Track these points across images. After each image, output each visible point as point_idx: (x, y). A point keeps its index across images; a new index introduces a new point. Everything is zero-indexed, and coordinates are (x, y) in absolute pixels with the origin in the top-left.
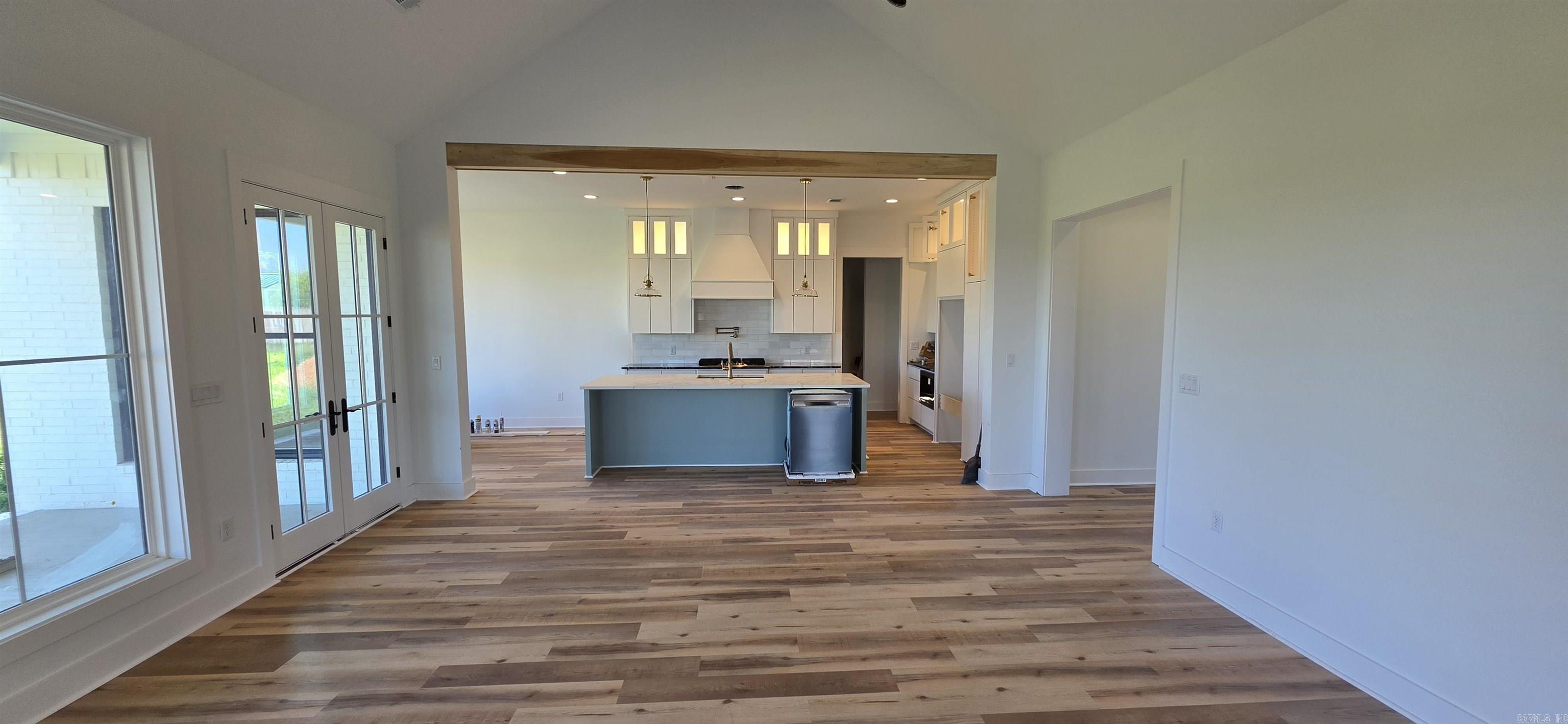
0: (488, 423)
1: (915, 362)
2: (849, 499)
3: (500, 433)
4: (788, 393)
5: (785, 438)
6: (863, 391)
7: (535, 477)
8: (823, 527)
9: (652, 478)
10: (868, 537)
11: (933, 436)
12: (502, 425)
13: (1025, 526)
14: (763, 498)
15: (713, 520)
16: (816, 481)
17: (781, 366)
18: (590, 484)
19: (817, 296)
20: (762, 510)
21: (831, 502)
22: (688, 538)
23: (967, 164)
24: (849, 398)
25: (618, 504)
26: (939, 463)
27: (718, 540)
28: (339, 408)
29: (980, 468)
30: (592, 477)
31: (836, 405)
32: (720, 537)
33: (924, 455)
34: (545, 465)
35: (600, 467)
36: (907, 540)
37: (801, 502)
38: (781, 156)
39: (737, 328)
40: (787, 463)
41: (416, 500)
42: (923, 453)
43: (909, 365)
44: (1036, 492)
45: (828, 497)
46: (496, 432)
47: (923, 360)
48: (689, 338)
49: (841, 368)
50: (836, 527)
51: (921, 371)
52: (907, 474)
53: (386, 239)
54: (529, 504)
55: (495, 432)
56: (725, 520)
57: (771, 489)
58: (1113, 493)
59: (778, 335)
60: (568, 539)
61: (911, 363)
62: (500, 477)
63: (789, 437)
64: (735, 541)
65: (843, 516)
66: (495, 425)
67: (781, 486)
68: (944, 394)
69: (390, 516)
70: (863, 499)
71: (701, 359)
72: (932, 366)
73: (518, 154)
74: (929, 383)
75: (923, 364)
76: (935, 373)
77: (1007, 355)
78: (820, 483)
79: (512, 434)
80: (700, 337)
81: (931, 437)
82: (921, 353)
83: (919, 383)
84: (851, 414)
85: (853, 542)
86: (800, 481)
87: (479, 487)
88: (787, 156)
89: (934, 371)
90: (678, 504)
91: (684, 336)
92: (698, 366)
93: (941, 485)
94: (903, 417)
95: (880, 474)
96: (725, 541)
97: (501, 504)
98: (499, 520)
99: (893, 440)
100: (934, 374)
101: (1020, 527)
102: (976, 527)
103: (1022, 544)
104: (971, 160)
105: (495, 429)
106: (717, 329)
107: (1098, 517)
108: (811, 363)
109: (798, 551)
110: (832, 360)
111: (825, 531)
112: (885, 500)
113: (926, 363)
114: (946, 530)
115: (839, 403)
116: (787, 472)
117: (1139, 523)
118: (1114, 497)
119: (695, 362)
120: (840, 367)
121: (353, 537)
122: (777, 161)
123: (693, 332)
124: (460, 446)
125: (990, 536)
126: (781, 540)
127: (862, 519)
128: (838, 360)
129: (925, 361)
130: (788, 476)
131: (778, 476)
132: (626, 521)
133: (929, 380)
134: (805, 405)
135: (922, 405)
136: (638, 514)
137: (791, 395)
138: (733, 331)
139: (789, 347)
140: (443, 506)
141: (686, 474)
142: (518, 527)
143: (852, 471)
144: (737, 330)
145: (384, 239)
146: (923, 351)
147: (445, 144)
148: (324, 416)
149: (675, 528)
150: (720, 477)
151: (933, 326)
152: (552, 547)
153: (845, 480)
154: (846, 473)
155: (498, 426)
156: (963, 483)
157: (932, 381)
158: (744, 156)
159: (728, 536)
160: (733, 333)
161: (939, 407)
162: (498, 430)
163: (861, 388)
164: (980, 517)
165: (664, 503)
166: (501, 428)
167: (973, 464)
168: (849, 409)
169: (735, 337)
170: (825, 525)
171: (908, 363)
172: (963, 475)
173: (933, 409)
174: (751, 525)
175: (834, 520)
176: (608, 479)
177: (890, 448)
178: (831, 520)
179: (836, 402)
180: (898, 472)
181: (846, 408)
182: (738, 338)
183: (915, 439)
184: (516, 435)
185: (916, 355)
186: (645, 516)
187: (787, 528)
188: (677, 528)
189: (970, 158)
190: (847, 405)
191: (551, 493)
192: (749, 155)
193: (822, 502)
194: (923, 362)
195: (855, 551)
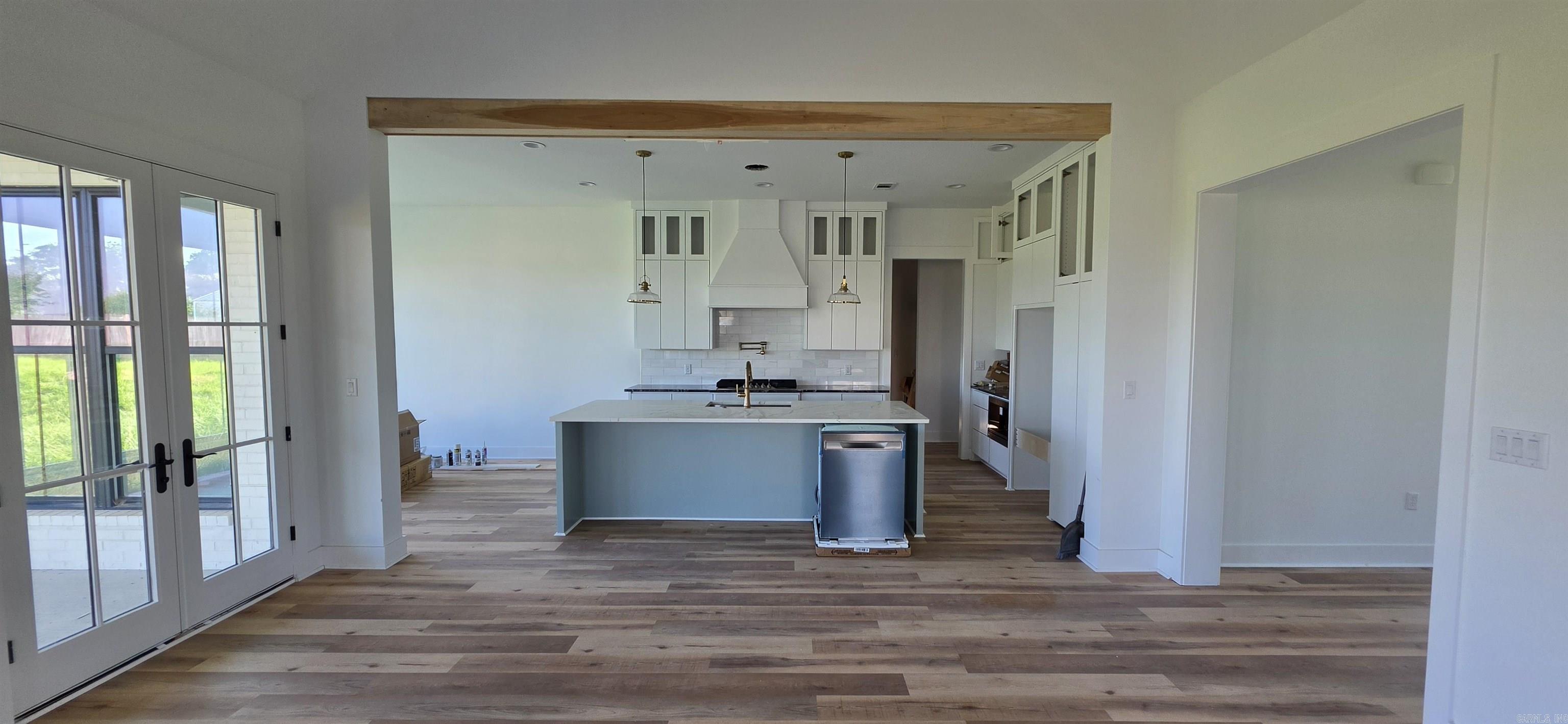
0: (468, 454)
1: (980, 386)
2: (900, 583)
3: (482, 466)
4: (820, 429)
5: (816, 486)
6: (919, 427)
7: (495, 532)
8: (864, 638)
9: (641, 538)
10: (931, 662)
11: (1006, 480)
12: (485, 456)
13: (1173, 645)
14: (781, 578)
15: (704, 618)
16: (855, 550)
17: (816, 390)
18: (558, 546)
19: (860, 303)
20: (777, 600)
21: (875, 588)
22: (660, 654)
23: (1069, 117)
24: (901, 438)
25: (582, 583)
26: (1021, 522)
27: (704, 660)
28: (175, 453)
29: (1083, 536)
30: (564, 535)
31: (881, 447)
32: (708, 653)
33: (997, 509)
34: (514, 513)
35: (580, 518)
36: (993, 672)
37: (833, 587)
38: (809, 109)
39: (765, 343)
40: (817, 520)
41: (323, 568)
42: (997, 506)
43: (973, 389)
44: (1168, 578)
45: (872, 578)
46: (478, 464)
47: (991, 383)
48: (708, 354)
49: (890, 393)
50: (883, 639)
51: (990, 397)
52: (977, 540)
53: (279, 222)
54: (464, 579)
55: (476, 465)
56: (722, 617)
57: (793, 561)
58: (1283, 583)
59: (814, 351)
60: (490, 649)
61: (977, 387)
62: (448, 530)
63: (819, 488)
64: (729, 663)
65: (893, 617)
66: (476, 456)
67: (807, 556)
68: (1022, 429)
69: (273, 595)
70: (919, 583)
71: (722, 380)
72: (1005, 392)
73: (459, 112)
74: (1001, 413)
75: (990, 388)
76: (1009, 401)
77: (1124, 382)
78: (861, 553)
79: (496, 467)
80: (721, 355)
81: (1004, 482)
82: (987, 374)
83: (988, 412)
84: (904, 459)
85: (911, 673)
86: (833, 550)
87: (413, 548)
88: (817, 109)
89: (1008, 399)
90: (661, 586)
91: (701, 352)
92: (715, 388)
93: (1028, 561)
94: (964, 453)
95: (942, 540)
96: (715, 662)
97: (428, 578)
98: (410, 607)
99: (955, 484)
100: (1008, 403)
101: (1166, 648)
102: (1097, 645)
103: (1182, 689)
104: (1076, 112)
105: (476, 461)
106: (741, 344)
107: (1282, 631)
108: (853, 386)
109: (823, 690)
110: (879, 383)
111: (866, 647)
112: (952, 586)
113: (995, 387)
114: (1051, 652)
115: (887, 446)
116: (817, 536)
117: (1352, 646)
118: (1284, 590)
119: (713, 384)
120: (888, 392)
121: (197, 635)
122: (804, 117)
123: (711, 348)
124: (381, 498)
125: (1124, 668)
126: (796, 663)
127: (920, 622)
128: (886, 381)
129: (993, 385)
130: (817, 542)
131: (803, 539)
132: (583, 615)
133: (1001, 409)
134: (841, 448)
135: (991, 439)
136: (603, 604)
137: (823, 433)
138: (759, 346)
139: (826, 366)
140: (354, 578)
141: (686, 532)
142: (429, 622)
143: (905, 536)
144: (764, 346)
145: (276, 222)
146: (991, 372)
147: (365, 101)
148: (145, 466)
149: (647, 633)
150: (729, 539)
151: (1006, 342)
152: (458, 665)
153: (895, 551)
154: (896, 540)
155: (480, 457)
156: (1059, 560)
157: (1006, 411)
158: (760, 110)
159: (722, 651)
160: (760, 349)
161: (1015, 444)
162: (480, 462)
163: (917, 424)
164: (1097, 624)
165: (644, 583)
166: (483, 460)
167: (1073, 531)
168: (902, 452)
169: (762, 354)
170: (866, 634)
171: (971, 387)
172: (1059, 543)
173: (1007, 447)
174: (757, 629)
175: (880, 623)
176: (583, 538)
177: (951, 497)
178: (874, 624)
179: (883, 444)
180: (967, 536)
181: (897, 452)
182: (765, 355)
183: (984, 484)
184: (500, 468)
185: (981, 376)
186: (612, 607)
187: (807, 639)
188: (650, 631)
189: (1074, 109)
190: (898, 448)
191: (502, 561)
192: (766, 108)
193: (862, 587)
194: (990, 385)
195: (913, 694)
